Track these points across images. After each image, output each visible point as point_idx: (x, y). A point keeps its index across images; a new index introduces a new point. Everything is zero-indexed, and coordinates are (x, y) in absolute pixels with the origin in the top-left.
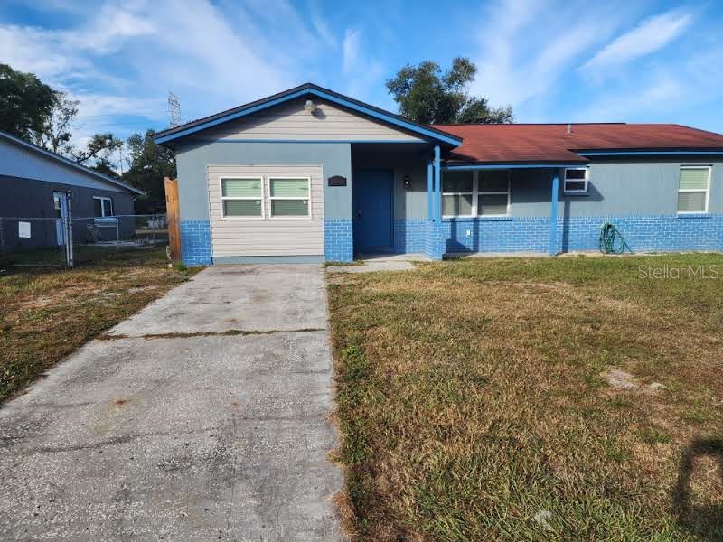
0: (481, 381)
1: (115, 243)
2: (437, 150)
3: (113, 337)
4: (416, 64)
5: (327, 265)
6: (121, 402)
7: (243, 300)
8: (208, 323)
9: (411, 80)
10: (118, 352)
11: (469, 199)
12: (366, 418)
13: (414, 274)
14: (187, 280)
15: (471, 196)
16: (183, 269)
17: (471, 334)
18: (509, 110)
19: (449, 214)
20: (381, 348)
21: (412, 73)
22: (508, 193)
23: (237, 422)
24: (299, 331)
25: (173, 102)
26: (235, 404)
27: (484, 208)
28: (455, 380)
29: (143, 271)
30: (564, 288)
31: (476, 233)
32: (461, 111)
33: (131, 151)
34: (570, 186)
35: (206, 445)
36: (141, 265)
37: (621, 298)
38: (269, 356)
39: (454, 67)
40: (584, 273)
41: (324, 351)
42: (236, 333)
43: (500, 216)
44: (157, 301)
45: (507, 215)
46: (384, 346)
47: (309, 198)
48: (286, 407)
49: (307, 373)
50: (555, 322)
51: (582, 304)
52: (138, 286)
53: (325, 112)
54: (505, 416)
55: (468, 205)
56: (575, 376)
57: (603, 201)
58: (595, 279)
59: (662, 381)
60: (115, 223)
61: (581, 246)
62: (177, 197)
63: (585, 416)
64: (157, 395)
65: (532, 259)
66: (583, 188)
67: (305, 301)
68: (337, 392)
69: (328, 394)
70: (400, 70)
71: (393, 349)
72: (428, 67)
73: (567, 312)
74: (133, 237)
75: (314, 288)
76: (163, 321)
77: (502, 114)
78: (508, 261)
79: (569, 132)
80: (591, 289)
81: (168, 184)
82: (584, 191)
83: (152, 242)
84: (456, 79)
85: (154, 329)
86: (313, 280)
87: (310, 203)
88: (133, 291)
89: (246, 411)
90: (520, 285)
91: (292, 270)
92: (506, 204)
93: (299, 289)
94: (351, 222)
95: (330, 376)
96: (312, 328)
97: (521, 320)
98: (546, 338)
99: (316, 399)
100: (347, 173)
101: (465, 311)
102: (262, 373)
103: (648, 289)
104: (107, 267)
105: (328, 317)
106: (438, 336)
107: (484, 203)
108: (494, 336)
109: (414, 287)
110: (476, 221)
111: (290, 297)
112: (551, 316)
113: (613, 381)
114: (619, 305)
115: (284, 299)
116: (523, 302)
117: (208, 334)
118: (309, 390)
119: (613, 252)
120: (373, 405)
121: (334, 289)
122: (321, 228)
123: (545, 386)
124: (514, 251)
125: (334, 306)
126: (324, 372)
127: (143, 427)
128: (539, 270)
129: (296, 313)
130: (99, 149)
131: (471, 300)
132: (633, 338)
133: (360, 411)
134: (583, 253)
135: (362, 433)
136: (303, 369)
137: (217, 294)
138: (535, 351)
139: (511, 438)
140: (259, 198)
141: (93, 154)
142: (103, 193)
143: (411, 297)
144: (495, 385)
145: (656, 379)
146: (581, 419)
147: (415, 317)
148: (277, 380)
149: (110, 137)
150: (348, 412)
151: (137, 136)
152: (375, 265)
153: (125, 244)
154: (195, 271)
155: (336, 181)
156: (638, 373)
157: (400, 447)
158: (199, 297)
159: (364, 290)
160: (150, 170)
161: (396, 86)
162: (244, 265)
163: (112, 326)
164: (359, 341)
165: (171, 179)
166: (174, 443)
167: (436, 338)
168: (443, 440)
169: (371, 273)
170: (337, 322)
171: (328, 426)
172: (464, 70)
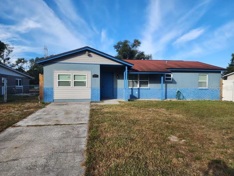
0: (132, 140)
1: (22, 94)
2: (126, 67)
3: (16, 126)
4: (123, 41)
5: (91, 102)
6: (16, 148)
7: (62, 114)
8: (49, 122)
9: (121, 45)
10: (18, 131)
11: (137, 82)
12: (95, 152)
13: (118, 105)
14: (44, 107)
15: (137, 81)
16: (43, 103)
17: (132, 125)
18: (151, 55)
19: (130, 87)
20: (103, 130)
21: (121, 43)
22: (148, 81)
23: (53, 154)
24: (79, 124)
25: (46, 49)
26: (54, 148)
27: (141, 85)
28: (124, 139)
29: (30, 104)
30: (163, 110)
31: (139, 92)
32: (136, 55)
33: (30, 64)
34: (167, 79)
35: (42, 161)
36: (30, 102)
37: (179, 114)
38: (68, 132)
39: (134, 42)
40: (170, 106)
41: (85, 131)
42: (58, 125)
43: (146, 88)
44: (33, 114)
45: (148, 87)
46: (105, 129)
47: (86, 81)
48: (70, 149)
49: (79, 138)
50: (159, 121)
51: (168, 115)
52: (27, 109)
53: (92, 55)
54: (137, 150)
55: (136, 84)
56: (160, 138)
57: (177, 84)
58: (173, 108)
59: (186, 139)
60: (22, 88)
61: (171, 97)
62: (43, 80)
63: (160, 150)
64: (28, 146)
65: (155, 101)
66: (171, 80)
67: (82, 114)
68: (87, 143)
69: (84, 144)
70: (118, 42)
71: (107, 130)
72: (126, 42)
73: (162, 118)
74: (28, 92)
75: (86, 110)
76: (34, 121)
77: (149, 57)
78: (148, 102)
79: (167, 63)
80: (171, 111)
81: (40, 76)
82: (171, 81)
83: (34, 94)
84: (135, 45)
85: (30, 124)
86: (86, 107)
87: (86, 82)
88: (25, 111)
89: (57, 150)
90: (150, 109)
91: (80, 104)
92: (148, 84)
93: (80, 110)
94: (99, 89)
95: (86, 139)
96: (83, 123)
97: (148, 120)
98: (154, 126)
99: (80, 146)
100: (98, 73)
101: (132, 117)
102: (64, 138)
103: (187, 111)
104: (18, 103)
105: (89, 120)
106: (122, 125)
107: (141, 84)
108: (139, 126)
109: (118, 110)
110: (139, 89)
111: (77, 113)
112: (158, 119)
113: (171, 139)
114: (178, 116)
115: (75, 113)
116: (150, 114)
117: (49, 125)
118: (79, 143)
119: (180, 99)
120: (98, 147)
121: (92, 110)
122: (90, 90)
123: (151, 141)
124: (150, 98)
125: (91, 116)
126: (84, 137)
127: (22, 156)
128: (157, 105)
129: (78, 118)
130: (20, 63)
131: (135, 114)
132: (180, 126)
133: (93, 149)
134: (171, 100)
135: (93, 157)
136: (77, 136)
137: (54, 112)
138: (150, 130)
139: (137, 157)
140: (70, 81)
141: (17, 64)
142: (19, 78)
143: (116, 113)
144: (136, 141)
145: (184, 139)
146: (159, 151)
147: (116, 119)
148: (69, 140)
149: (23, 59)
150: (90, 150)
151: (33, 59)
152: (107, 102)
153: (25, 94)
154: (47, 104)
155: (95, 76)
156: (179, 137)
157: (104, 160)
158: (47, 113)
159: (102, 111)
160: (36, 70)
161: (117, 47)
162: (64, 102)
163: (16, 123)
164: (97, 127)
165: (41, 74)
166: (32, 161)
167: (121, 126)
168: (117, 158)
169: (105, 105)
170: (91, 121)
171: (83, 155)
172: (137, 43)
